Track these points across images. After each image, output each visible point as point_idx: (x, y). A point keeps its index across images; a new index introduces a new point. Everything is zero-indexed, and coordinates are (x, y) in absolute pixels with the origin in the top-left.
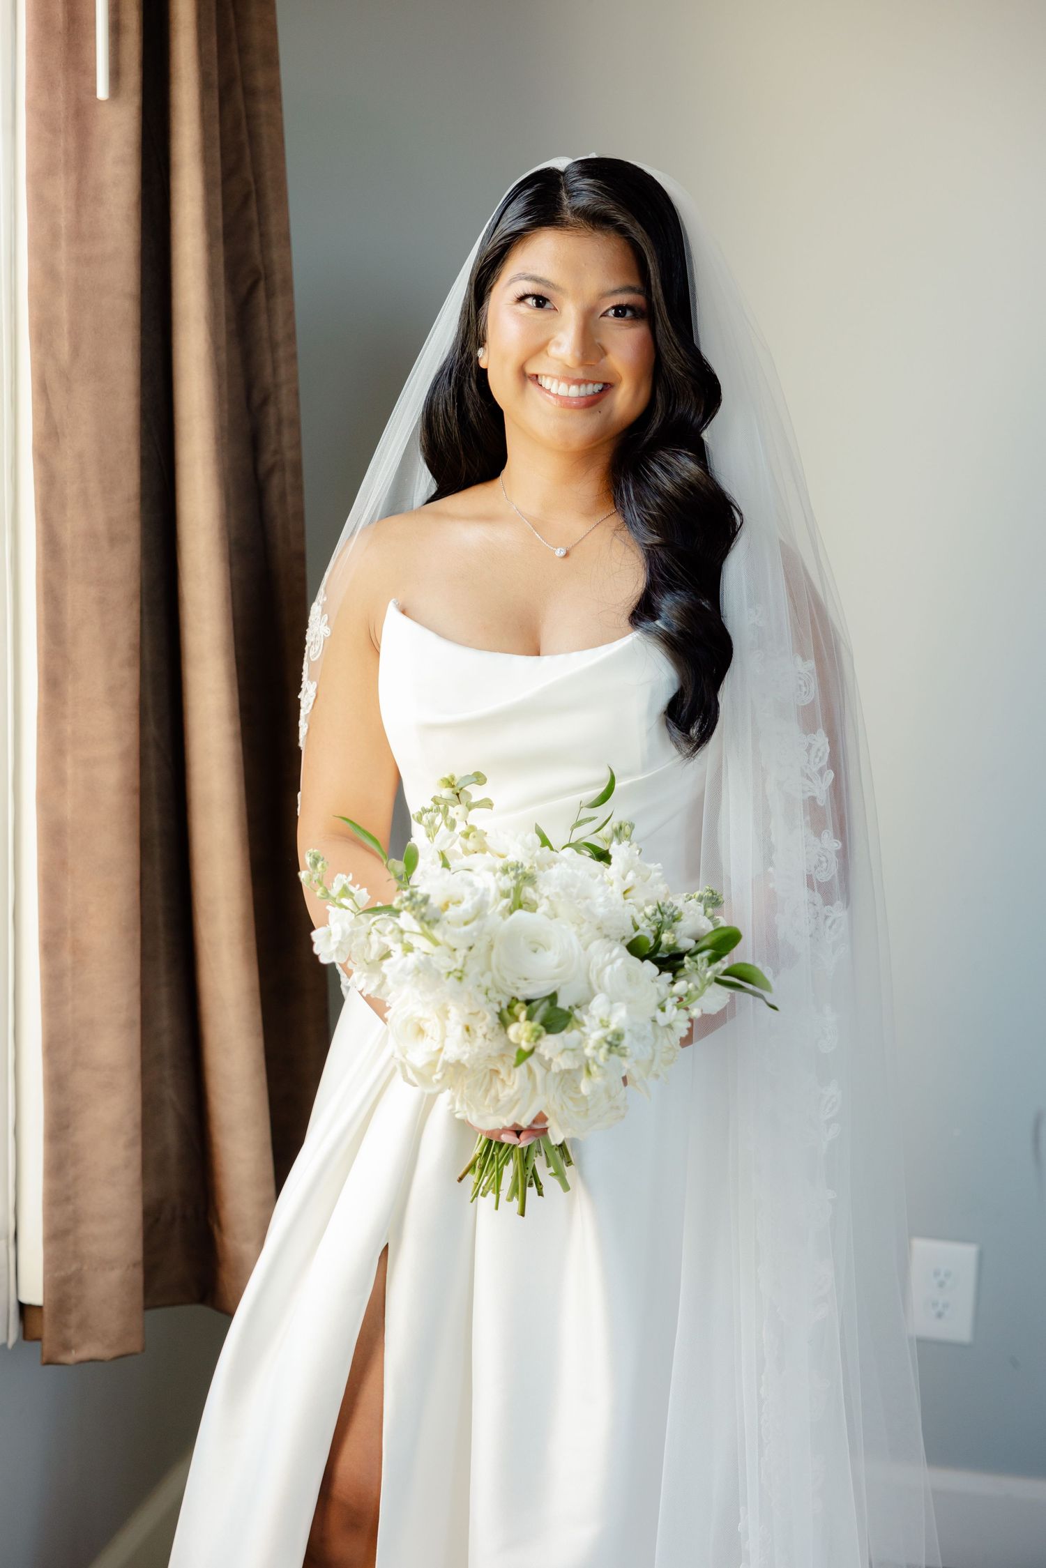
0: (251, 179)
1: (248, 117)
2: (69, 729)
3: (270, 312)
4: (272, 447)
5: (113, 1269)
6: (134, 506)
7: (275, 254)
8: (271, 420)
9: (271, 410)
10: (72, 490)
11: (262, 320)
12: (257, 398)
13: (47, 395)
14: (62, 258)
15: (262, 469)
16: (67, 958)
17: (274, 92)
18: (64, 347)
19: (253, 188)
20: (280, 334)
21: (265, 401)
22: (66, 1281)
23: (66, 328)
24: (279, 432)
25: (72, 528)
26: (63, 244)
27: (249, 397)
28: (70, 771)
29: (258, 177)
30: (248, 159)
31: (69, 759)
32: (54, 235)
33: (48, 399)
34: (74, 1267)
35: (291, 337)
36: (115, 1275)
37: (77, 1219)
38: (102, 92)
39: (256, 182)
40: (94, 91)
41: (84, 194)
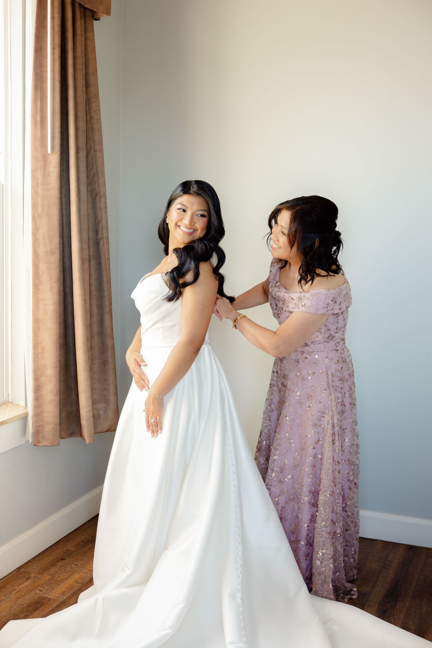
0: (96, 171)
1: (95, 156)
2: (40, 297)
4: (101, 233)
7: (101, 188)
8: (100, 227)
9: (100, 225)
10: (41, 242)
11: (98, 204)
12: (97, 222)
13: (35, 220)
14: (40, 190)
15: (99, 238)
18: (40, 209)
19: (96, 173)
20: (103, 207)
22: (39, 426)
23: (40, 205)
24: (102, 230)
25: (41, 251)
26: (40, 186)
27: (95, 222)
30: (95, 166)
32: (37, 184)
34: (41, 423)
36: (51, 426)
37: (42, 413)
38: (49, 151)
39: (97, 171)
40: (47, 152)
41: (45, 175)
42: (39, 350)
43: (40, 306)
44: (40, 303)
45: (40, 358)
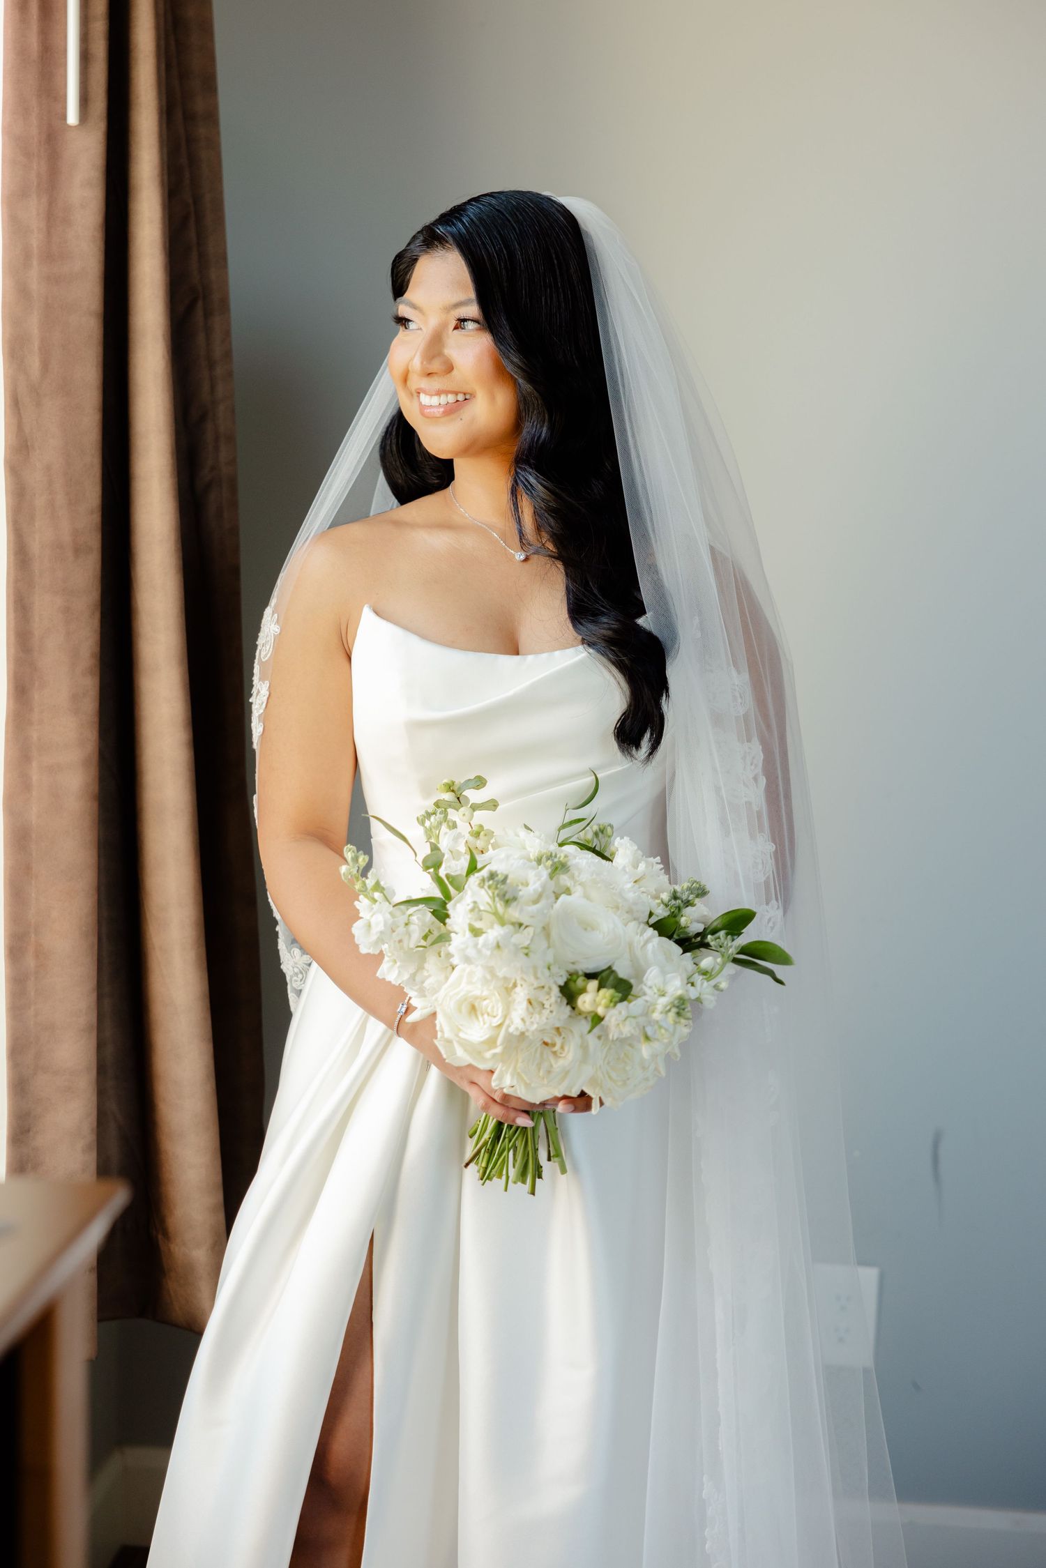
0: (190, 201)
2: (35, 735)
3: (208, 331)
4: (209, 463)
6: (96, 518)
7: (213, 274)
9: (209, 426)
10: (40, 502)
11: (201, 338)
12: (191, 415)
13: (19, 410)
14: (36, 278)
15: (199, 485)
17: (212, 117)
18: (35, 363)
20: (218, 352)
21: (203, 418)
23: (36, 344)
24: (216, 448)
25: (40, 539)
26: (35, 263)
27: (184, 416)
29: (197, 200)
32: (27, 255)
33: (19, 413)
35: (228, 355)
38: (72, 117)
40: (64, 117)
41: (54, 217)
42: (30, 962)
43: (35, 777)
44: (34, 764)
45: (32, 993)
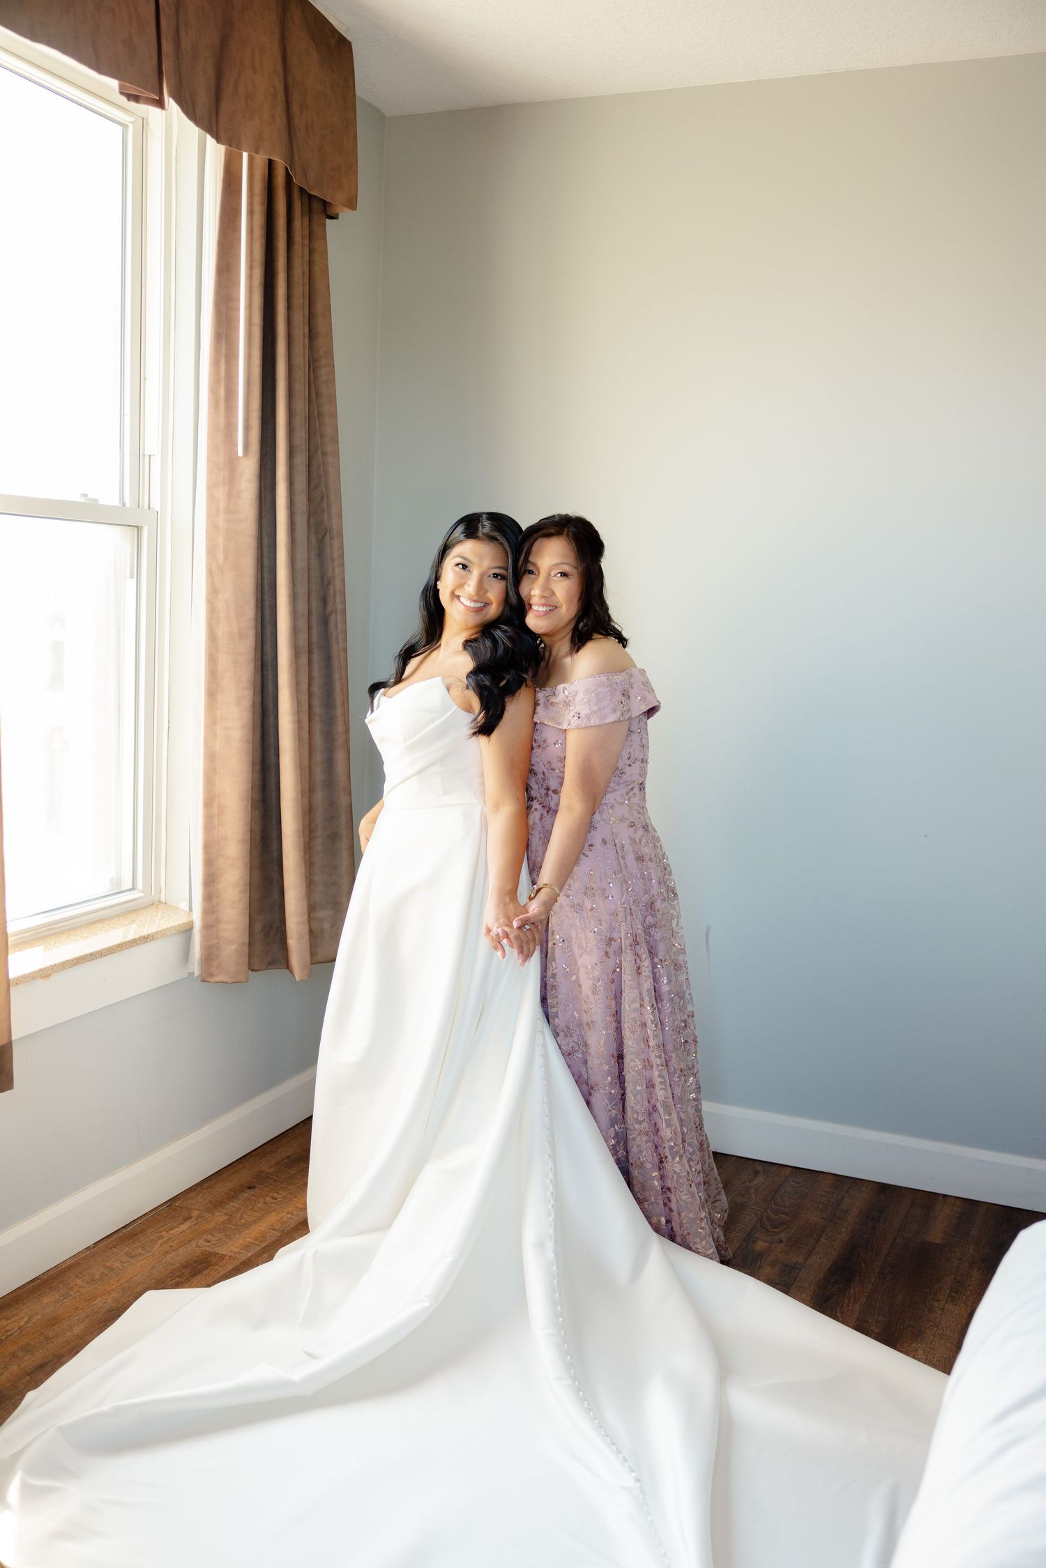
1: (323, 464)
2: (219, 714)
4: (332, 603)
5: (232, 944)
6: (252, 623)
7: (334, 522)
9: (332, 587)
10: (222, 614)
11: (328, 549)
13: (212, 577)
14: (221, 520)
16: (216, 810)
17: (335, 454)
18: (221, 556)
19: (325, 494)
20: (336, 555)
22: (211, 947)
23: (222, 548)
24: (335, 597)
25: (222, 631)
26: (221, 514)
27: (322, 582)
28: (219, 732)
30: (322, 482)
31: (218, 725)
32: (219, 511)
34: (214, 941)
36: (234, 947)
37: (218, 921)
38: (240, 453)
39: (326, 492)
40: (236, 453)
41: (232, 494)
45: (216, 823)
